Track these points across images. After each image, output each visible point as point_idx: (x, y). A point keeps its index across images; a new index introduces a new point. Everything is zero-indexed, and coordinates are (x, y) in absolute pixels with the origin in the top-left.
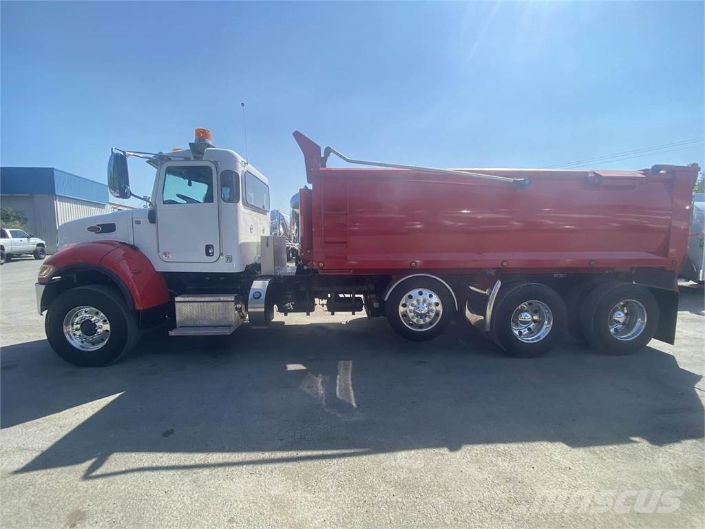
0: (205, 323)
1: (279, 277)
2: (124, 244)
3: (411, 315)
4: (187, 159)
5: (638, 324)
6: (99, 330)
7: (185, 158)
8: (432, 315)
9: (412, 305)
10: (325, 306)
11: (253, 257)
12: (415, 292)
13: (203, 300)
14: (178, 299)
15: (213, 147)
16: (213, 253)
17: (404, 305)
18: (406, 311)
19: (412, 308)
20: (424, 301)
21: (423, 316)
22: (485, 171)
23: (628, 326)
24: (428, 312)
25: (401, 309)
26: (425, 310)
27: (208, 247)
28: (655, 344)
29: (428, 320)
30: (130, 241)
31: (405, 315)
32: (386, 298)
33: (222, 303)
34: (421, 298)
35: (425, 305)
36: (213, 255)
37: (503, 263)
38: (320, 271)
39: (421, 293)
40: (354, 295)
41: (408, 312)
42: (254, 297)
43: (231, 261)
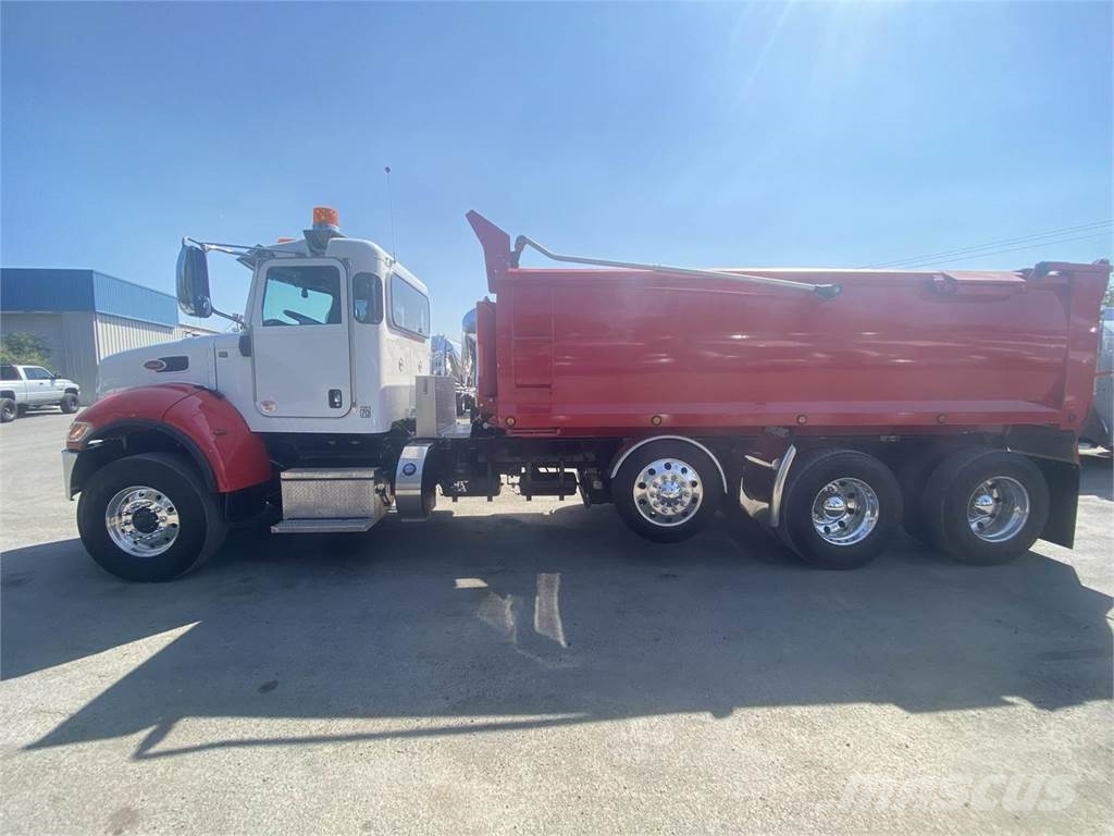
1: (444, 439)
2: (202, 388)
3: (652, 500)
4: (301, 255)
5: (1015, 516)
6: (161, 524)
7: (297, 253)
8: (687, 500)
9: (655, 485)
10: (517, 487)
11: (403, 408)
12: (658, 465)
13: (324, 476)
14: (284, 475)
15: (342, 237)
16: (341, 403)
17: (642, 486)
18: (645, 495)
19: (655, 490)
20: (674, 478)
21: (671, 502)
23: (1000, 518)
24: (680, 497)
25: (637, 492)
26: (675, 494)
27: (333, 394)
28: (1042, 547)
29: (680, 508)
30: (211, 384)
31: (643, 501)
32: (614, 475)
33: (354, 482)
34: (669, 474)
35: (676, 485)
36: (340, 407)
37: (798, 419)
38: (509, 431)
39: (668, 466)
40: (562, 470)
41: (648, 496)
42: (404, 471)
43: (368, 416)
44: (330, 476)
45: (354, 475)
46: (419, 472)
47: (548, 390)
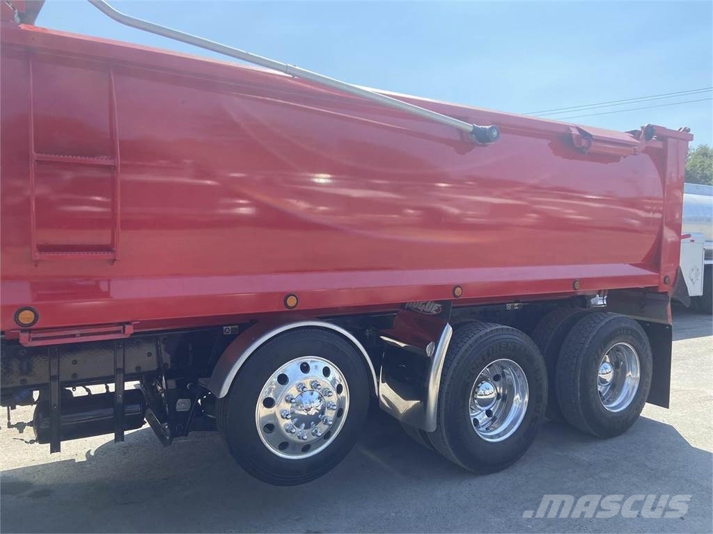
3: (284, 423)
5: (628, 381)
8: (330, 414)
9: (289, 400)
12: (291, 368)
17: (269, 403)
18: (274, 416)
19: (288, 407)
21: (308, 421)
22: (411, 99)
23: (616, 385)
24: (322, 412)
25: (261, 411)
26: (315, 406)
29: (322, 429)
31: (270, 427)
32: (225, 391)
34: (307, 380)
35: (316, 394)
37: (454, 290)
39: (305, 368)
40: (120, 386)
41: (279, 416)
47: (107, 256)
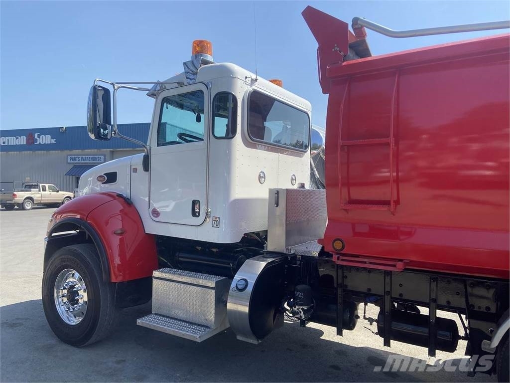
0: (181, 314)
1: (294, 257)
2: (120, 196)
4: (181, 84)
6: (80, 301)
7: (178, 83)
10: (375, 324)
13: (180, 279)
14: (156, 274)
15: (213, 63)
16: (199, 212)
27: (194, 203)
33: (201, 288)
36: (198, 216)
38: (335, 257)
40: (433, 313)
42: (237, 287)
43: (218, 226)
44: (184, 279)
45: (201, 282)
46: (250, 289)
